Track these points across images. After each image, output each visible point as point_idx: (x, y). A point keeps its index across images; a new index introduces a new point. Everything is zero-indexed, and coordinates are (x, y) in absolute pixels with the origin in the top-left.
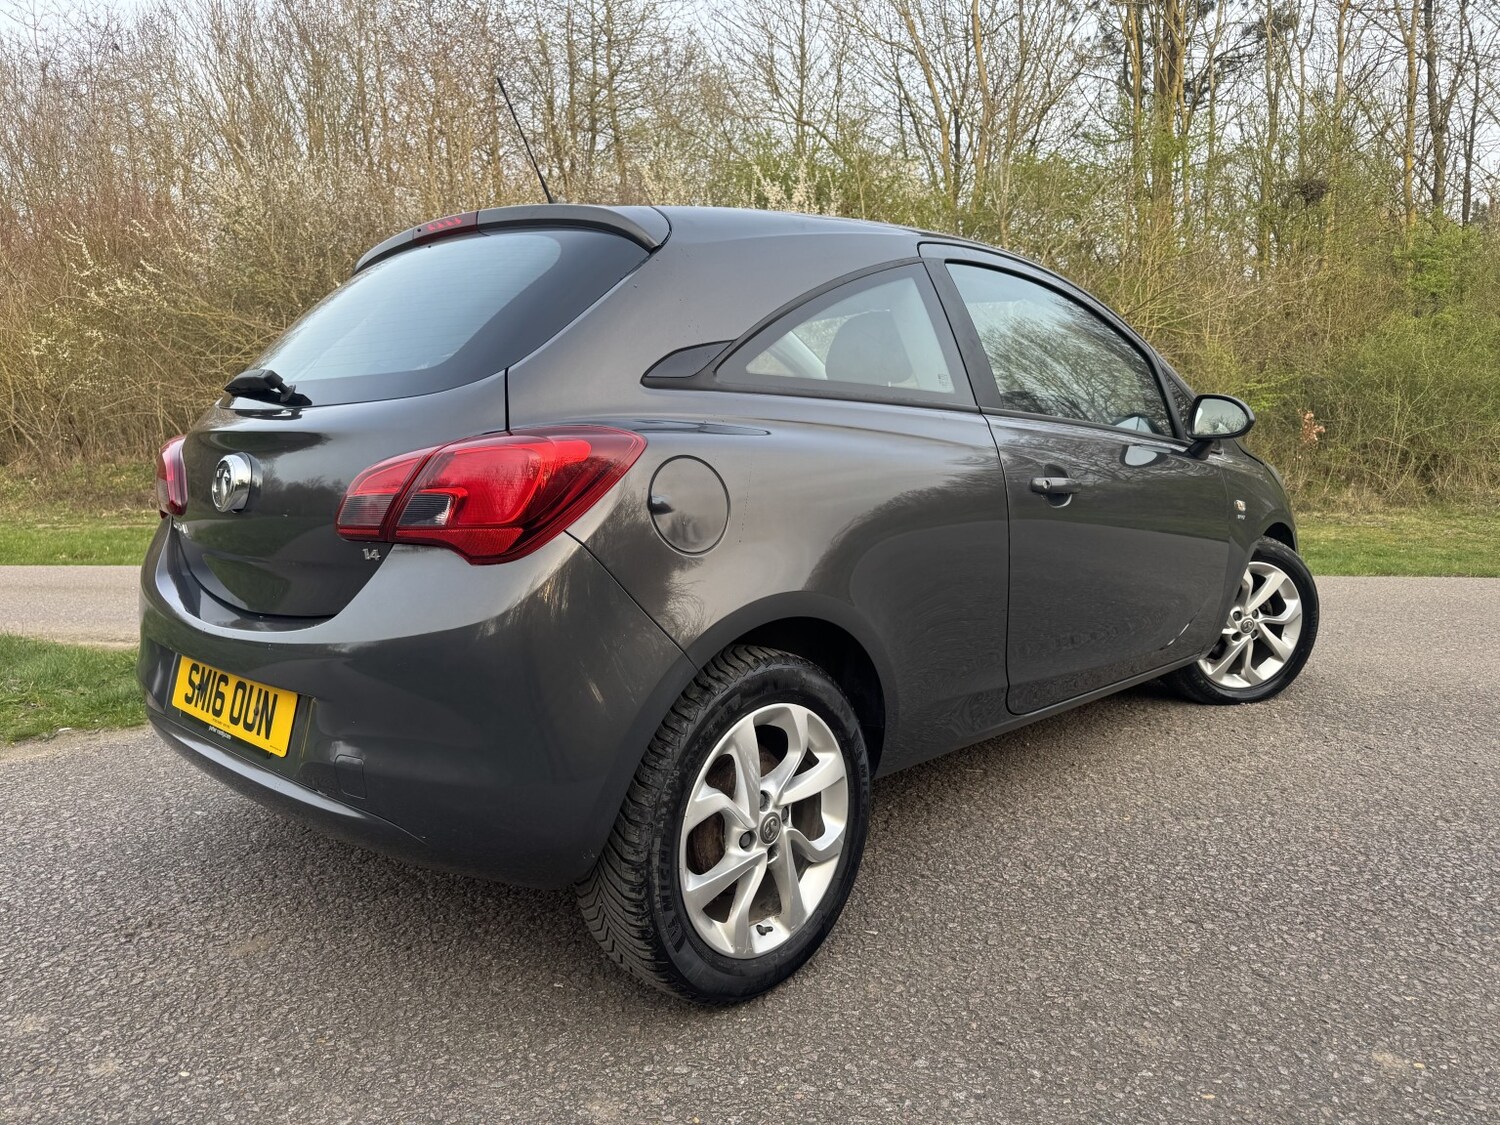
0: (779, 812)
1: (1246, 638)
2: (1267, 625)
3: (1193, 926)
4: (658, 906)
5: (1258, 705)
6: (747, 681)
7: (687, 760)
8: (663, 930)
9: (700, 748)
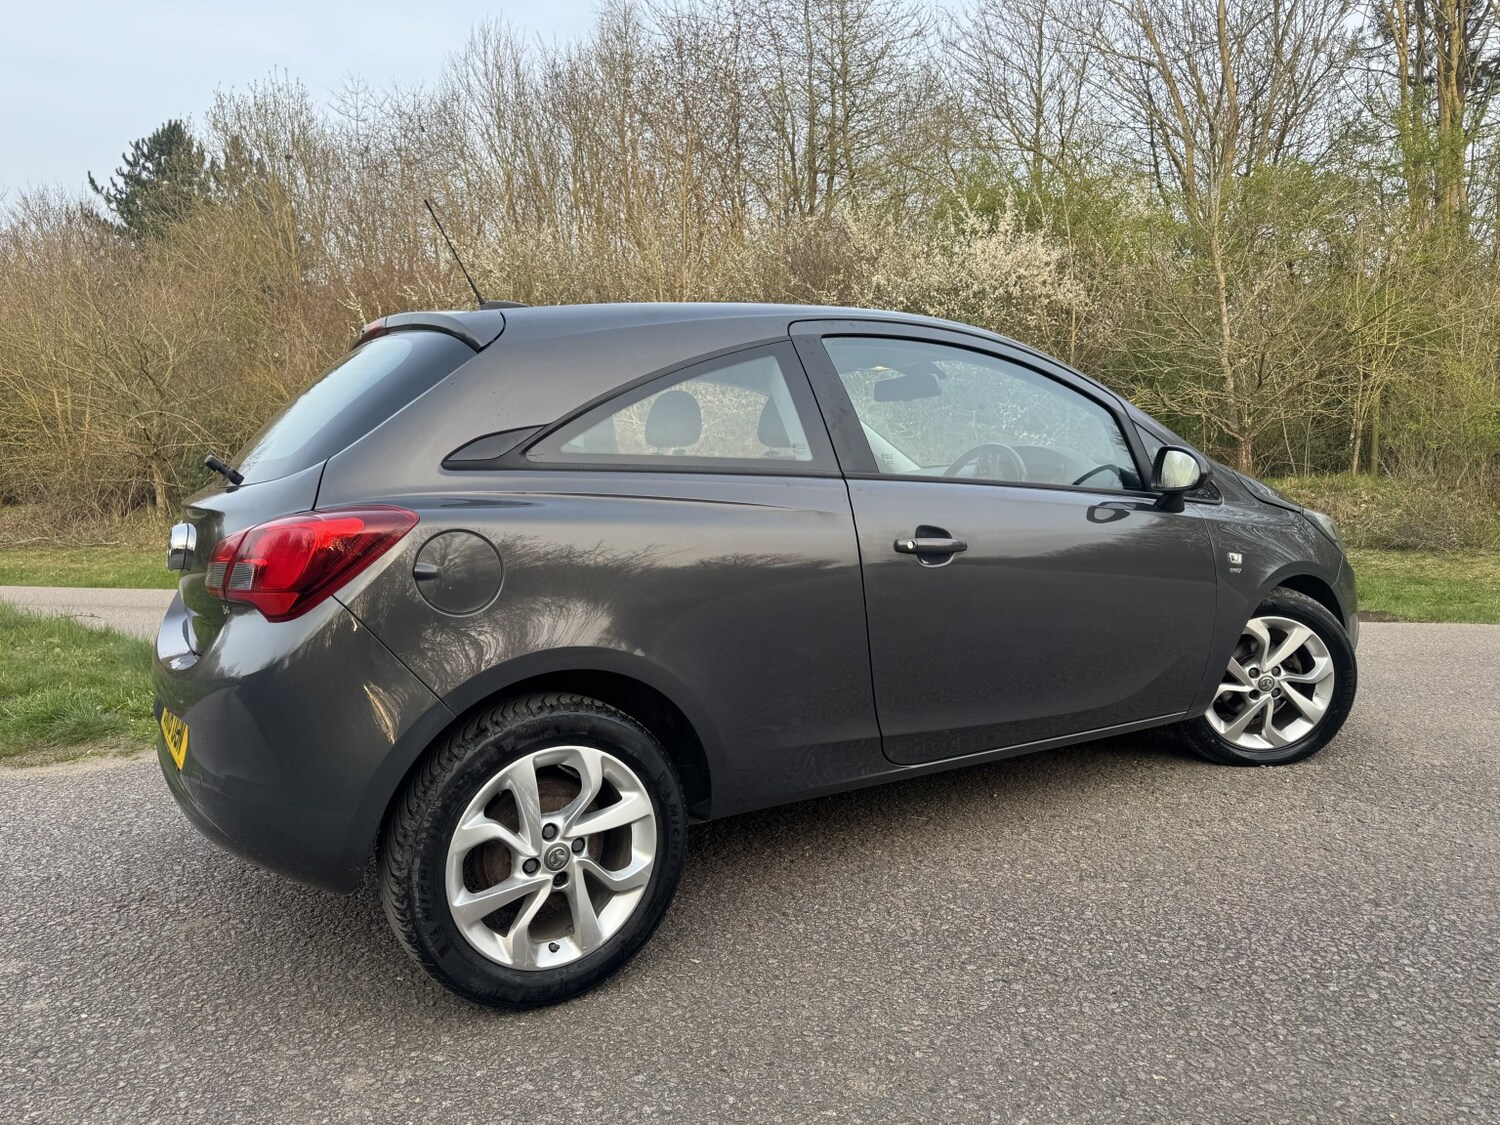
0: (569, 844)
1: (1266, 696)
2: (1292, 684)
3: (1001, 984)
4: (419, 916)
5: (1281, 769)
6: (523, 726)
7: (450, 792)
8: (426, 937)
9: (465, 783)
